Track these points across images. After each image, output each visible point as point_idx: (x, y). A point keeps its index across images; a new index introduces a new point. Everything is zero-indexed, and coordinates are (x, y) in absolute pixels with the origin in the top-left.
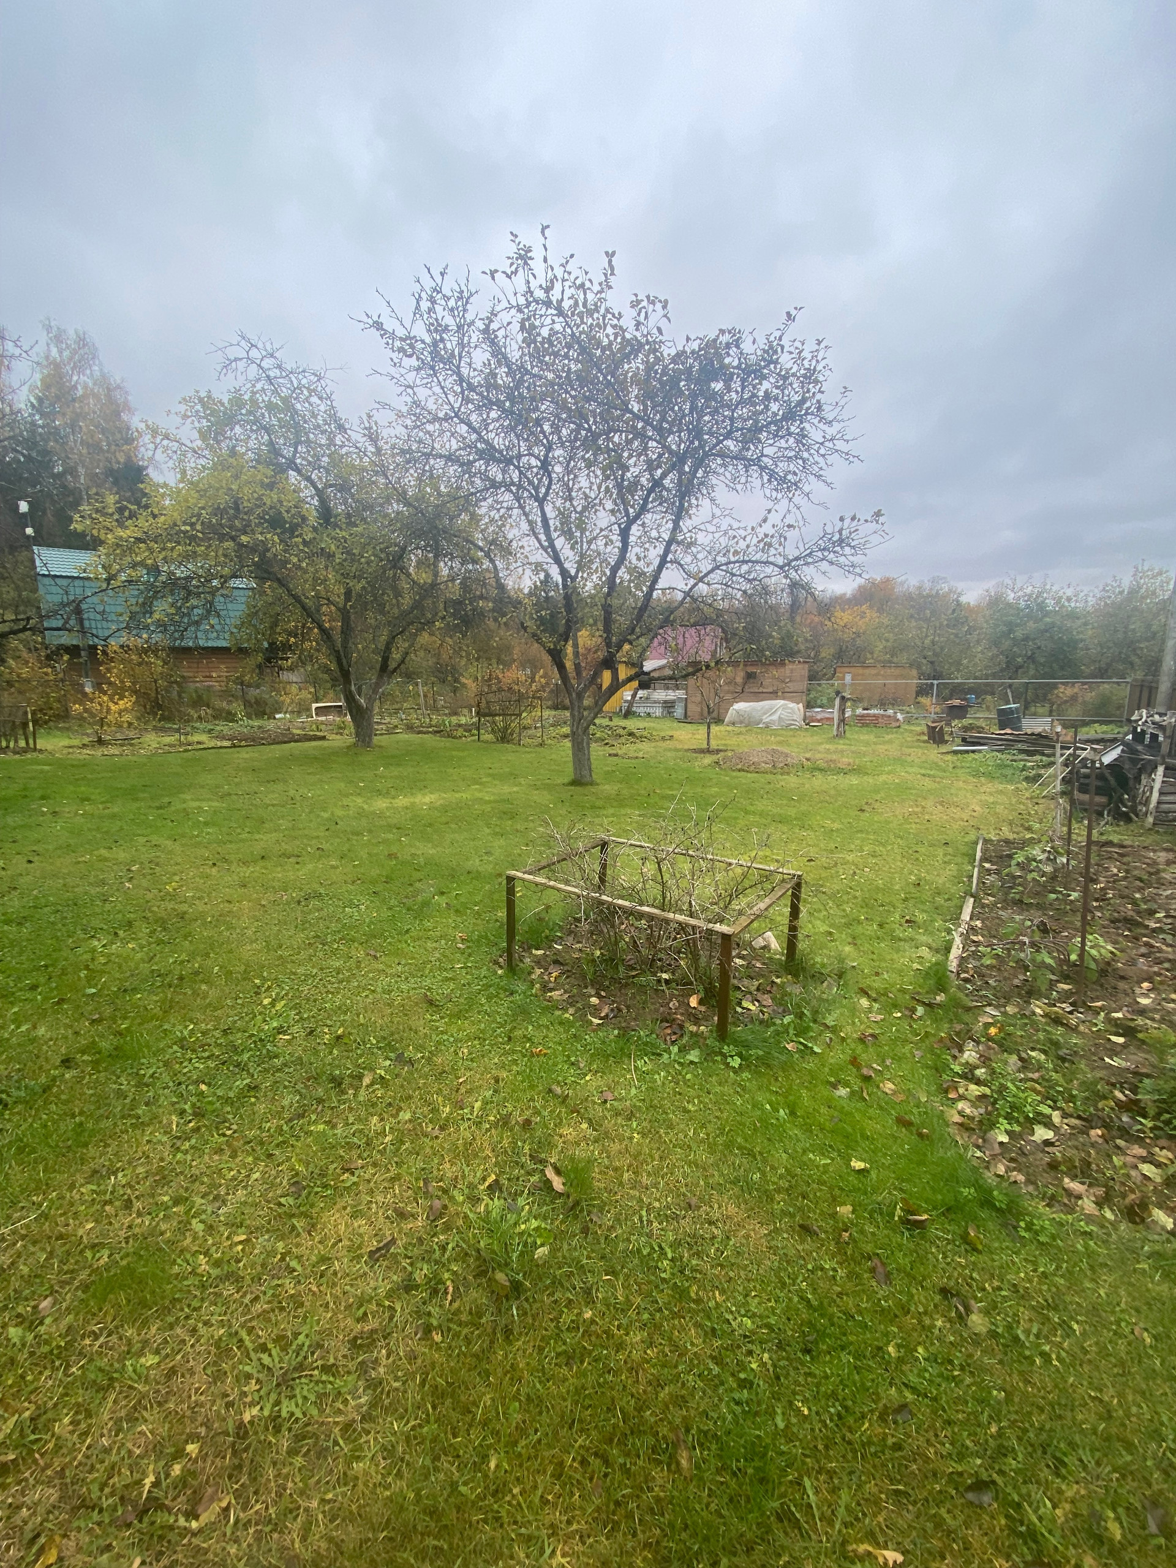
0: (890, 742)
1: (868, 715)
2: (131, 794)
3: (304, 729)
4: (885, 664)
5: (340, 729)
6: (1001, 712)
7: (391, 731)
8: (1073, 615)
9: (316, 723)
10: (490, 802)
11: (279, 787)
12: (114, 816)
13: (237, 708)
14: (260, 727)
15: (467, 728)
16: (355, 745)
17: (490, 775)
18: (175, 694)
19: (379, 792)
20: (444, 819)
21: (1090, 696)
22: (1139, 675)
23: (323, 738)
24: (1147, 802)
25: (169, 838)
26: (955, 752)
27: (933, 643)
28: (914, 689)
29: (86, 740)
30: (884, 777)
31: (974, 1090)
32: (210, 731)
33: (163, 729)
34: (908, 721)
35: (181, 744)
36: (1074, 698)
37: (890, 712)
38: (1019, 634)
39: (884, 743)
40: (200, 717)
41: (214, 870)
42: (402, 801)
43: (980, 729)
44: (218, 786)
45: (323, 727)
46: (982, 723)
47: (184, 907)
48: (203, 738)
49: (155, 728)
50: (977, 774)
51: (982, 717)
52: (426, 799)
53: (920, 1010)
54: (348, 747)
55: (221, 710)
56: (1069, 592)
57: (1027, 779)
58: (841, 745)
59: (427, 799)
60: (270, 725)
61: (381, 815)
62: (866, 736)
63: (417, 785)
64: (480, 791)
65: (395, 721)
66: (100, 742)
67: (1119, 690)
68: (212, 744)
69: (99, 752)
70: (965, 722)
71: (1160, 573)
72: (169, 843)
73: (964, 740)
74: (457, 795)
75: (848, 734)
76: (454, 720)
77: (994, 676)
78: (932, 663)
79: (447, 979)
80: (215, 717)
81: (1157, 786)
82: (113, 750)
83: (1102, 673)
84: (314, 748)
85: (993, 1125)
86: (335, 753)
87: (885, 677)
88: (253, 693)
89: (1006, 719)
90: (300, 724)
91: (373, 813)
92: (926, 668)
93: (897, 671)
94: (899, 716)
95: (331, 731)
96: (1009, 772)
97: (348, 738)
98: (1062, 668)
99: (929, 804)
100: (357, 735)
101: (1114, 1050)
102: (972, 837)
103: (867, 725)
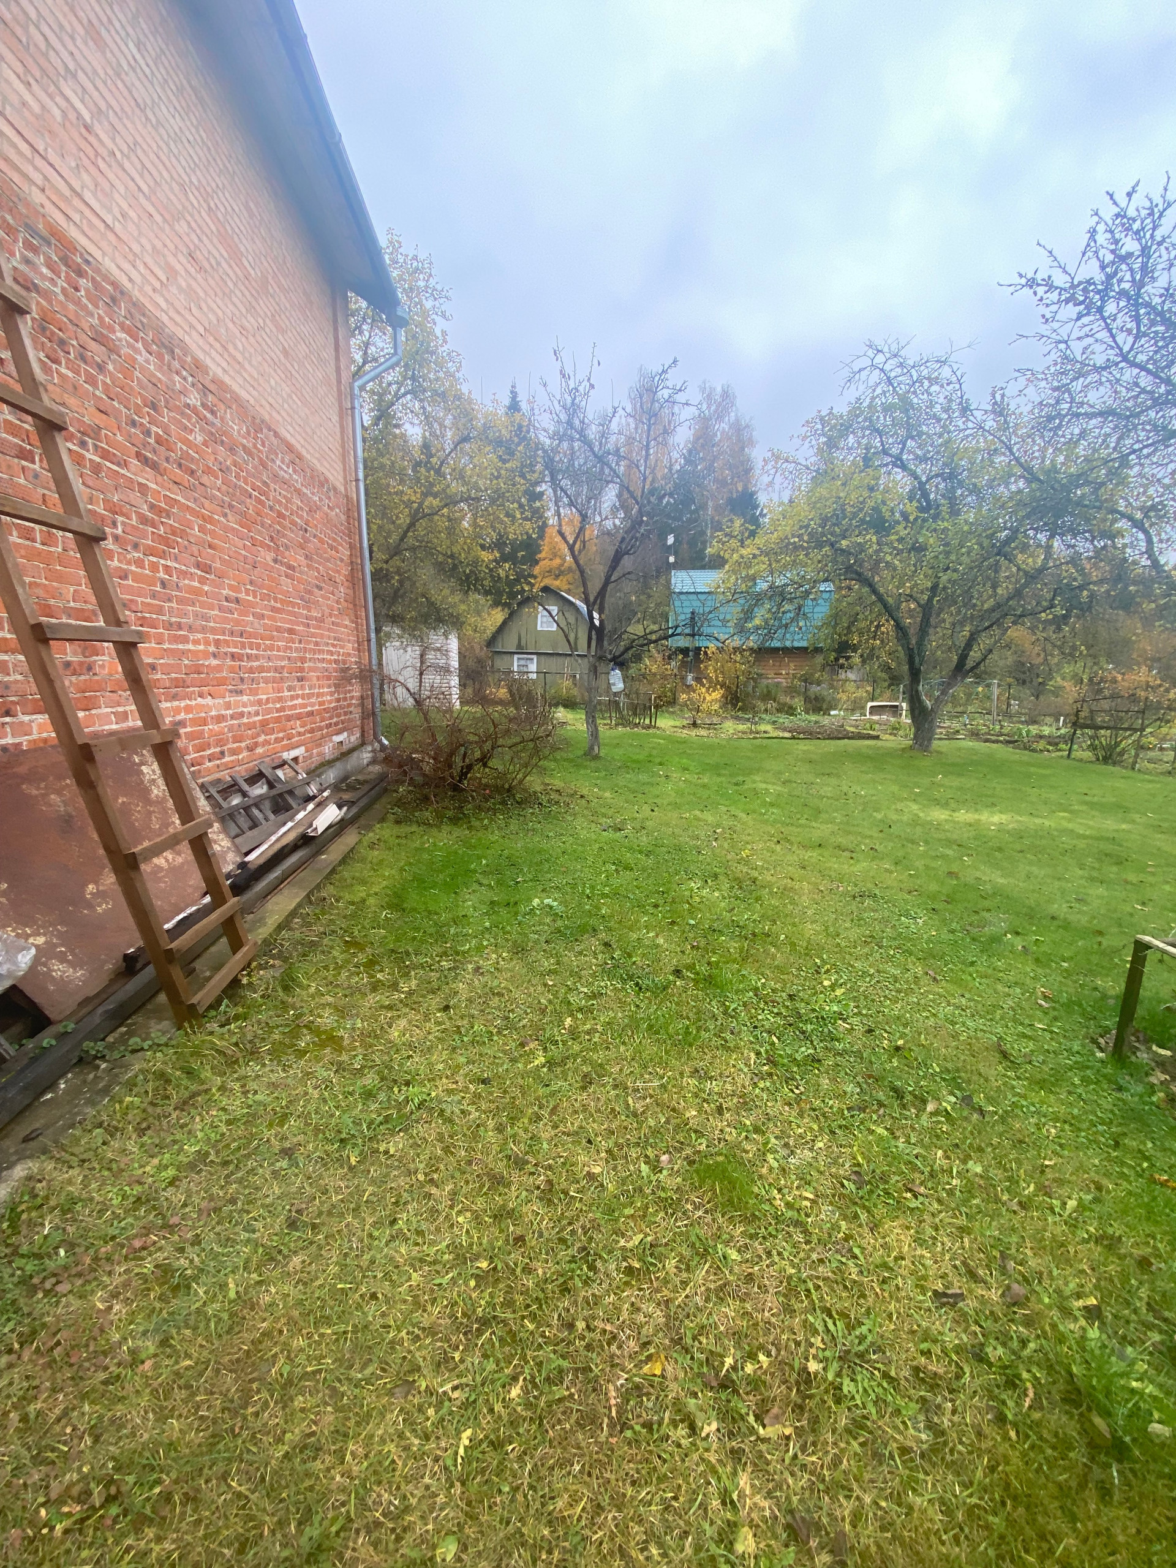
2: (716, 769)
3: (857, 727)
5: (895, 730)
7: (952, 736)
9: (870, 721)
10: (1084, 837)
11: (833, 781)
12: (704, 786)
13: (798, 702)
14: (816, 722)
15: (1053, 741)
16: (911, 748)
17: (1086, 803)
18: (750, 689)
19: (937, 802)
20: (1018, 847)
23: (877, 738)
25: (743, 811)
29: (685, 722)
32: (774, 722)
33: (737, 718)
35: (751, 732)
40: (766, 710)
41: (778, 848)
42: (963, 816)
44: (780, 773)
45: (877, 726)
47: (755, 874)
48: (769, 728)
49: (732, 717)
52: (994, 819)
54: (903, 750)
55: (785, 704)
59: (996, 819)
60: (825, 721)
61: (938, 827)
63: (984, 800)
64: (1069, 821)
65: (956, 725)
66: (694, 725)
68: (775, 734)
69: (694, 732)
72: (744, 816)
74: (1038, 821)
76: (1034, 729)
79: (1025, 1036)
80: (778, 711)
82: (703, 732)
84: (868, 747)
86: (890, 754)
88: (814, 689)
90: (854, 722)
91: (931, 823)
95: (885, 732)
97: (903, 740)
100: (916, 737)
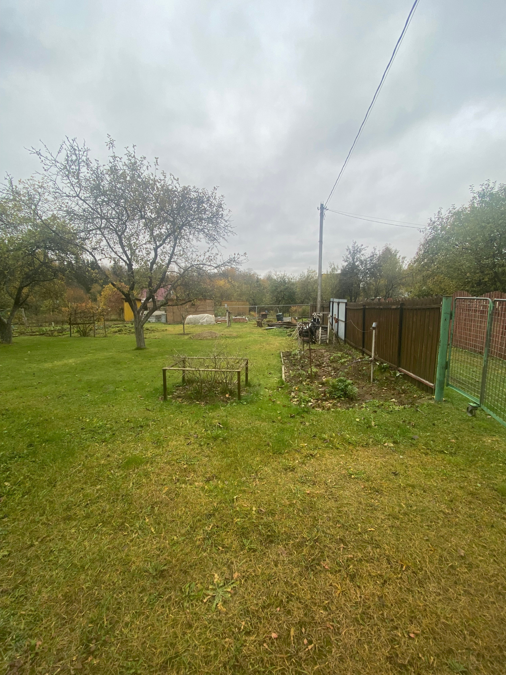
0: (246, 327)
1: (237, 319)
4: (238, 300)
6: (277, 316)
8: (293, 284)
10: (103, 359)
16: (1, 343)
21: (300, 310)
22: (312, 303)
24: (318, 338)
26: (267, 329)
27: (253, 292)
28: (248, 309)
30: (248, 339)
31: (296, 400)
34: (249, 320)
36: (296, 311)
37: (244, 317)
38: (279, 290)
39: (244, 328)
42: (58, 363)
43: (272, 321)
46: (271, 320)
50: (274, 335)
51: (272, 318)
53: (280, 389)
56: (291, 277)
57: (288, 335)
58: (231, 329)
62: (237, 326)
64: (94, 356)
67: (307, 307)
70: (267, 319)
71: (314, 271)
73: (268, 325)
75: (232, 326)
77: (273, 304)
78: (253, 300)
81: (320, 333)
83: (302, 302)
85: (301, 404)
87: (239, 305)
89: (279, 318)
91: (48, 369)
92: (251, 302)
93: (243, 303)
94: (247, 318)
96: (282, 334)
98: (292, 301)
99: (264, 344)
101: (320, 388)
102: (278, 352)
103: (237, 322)
